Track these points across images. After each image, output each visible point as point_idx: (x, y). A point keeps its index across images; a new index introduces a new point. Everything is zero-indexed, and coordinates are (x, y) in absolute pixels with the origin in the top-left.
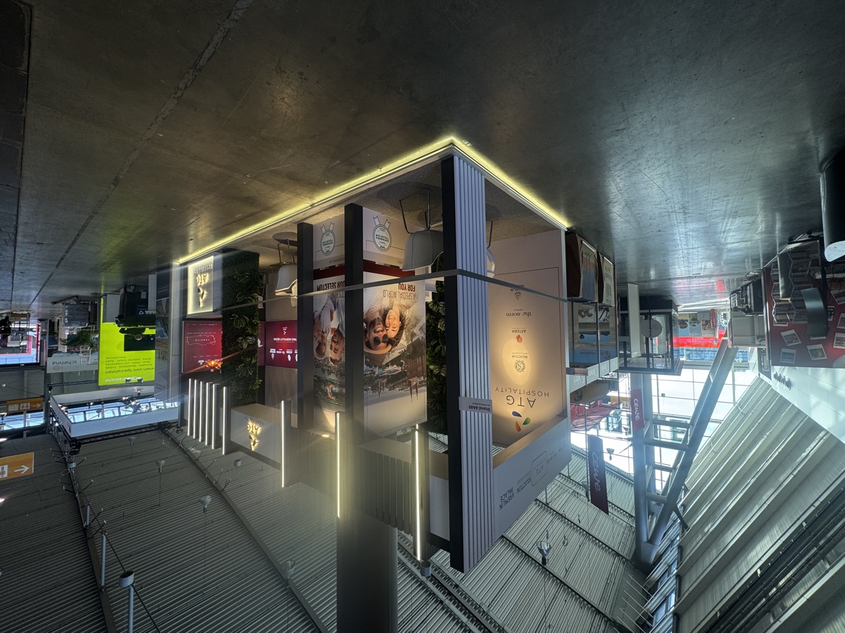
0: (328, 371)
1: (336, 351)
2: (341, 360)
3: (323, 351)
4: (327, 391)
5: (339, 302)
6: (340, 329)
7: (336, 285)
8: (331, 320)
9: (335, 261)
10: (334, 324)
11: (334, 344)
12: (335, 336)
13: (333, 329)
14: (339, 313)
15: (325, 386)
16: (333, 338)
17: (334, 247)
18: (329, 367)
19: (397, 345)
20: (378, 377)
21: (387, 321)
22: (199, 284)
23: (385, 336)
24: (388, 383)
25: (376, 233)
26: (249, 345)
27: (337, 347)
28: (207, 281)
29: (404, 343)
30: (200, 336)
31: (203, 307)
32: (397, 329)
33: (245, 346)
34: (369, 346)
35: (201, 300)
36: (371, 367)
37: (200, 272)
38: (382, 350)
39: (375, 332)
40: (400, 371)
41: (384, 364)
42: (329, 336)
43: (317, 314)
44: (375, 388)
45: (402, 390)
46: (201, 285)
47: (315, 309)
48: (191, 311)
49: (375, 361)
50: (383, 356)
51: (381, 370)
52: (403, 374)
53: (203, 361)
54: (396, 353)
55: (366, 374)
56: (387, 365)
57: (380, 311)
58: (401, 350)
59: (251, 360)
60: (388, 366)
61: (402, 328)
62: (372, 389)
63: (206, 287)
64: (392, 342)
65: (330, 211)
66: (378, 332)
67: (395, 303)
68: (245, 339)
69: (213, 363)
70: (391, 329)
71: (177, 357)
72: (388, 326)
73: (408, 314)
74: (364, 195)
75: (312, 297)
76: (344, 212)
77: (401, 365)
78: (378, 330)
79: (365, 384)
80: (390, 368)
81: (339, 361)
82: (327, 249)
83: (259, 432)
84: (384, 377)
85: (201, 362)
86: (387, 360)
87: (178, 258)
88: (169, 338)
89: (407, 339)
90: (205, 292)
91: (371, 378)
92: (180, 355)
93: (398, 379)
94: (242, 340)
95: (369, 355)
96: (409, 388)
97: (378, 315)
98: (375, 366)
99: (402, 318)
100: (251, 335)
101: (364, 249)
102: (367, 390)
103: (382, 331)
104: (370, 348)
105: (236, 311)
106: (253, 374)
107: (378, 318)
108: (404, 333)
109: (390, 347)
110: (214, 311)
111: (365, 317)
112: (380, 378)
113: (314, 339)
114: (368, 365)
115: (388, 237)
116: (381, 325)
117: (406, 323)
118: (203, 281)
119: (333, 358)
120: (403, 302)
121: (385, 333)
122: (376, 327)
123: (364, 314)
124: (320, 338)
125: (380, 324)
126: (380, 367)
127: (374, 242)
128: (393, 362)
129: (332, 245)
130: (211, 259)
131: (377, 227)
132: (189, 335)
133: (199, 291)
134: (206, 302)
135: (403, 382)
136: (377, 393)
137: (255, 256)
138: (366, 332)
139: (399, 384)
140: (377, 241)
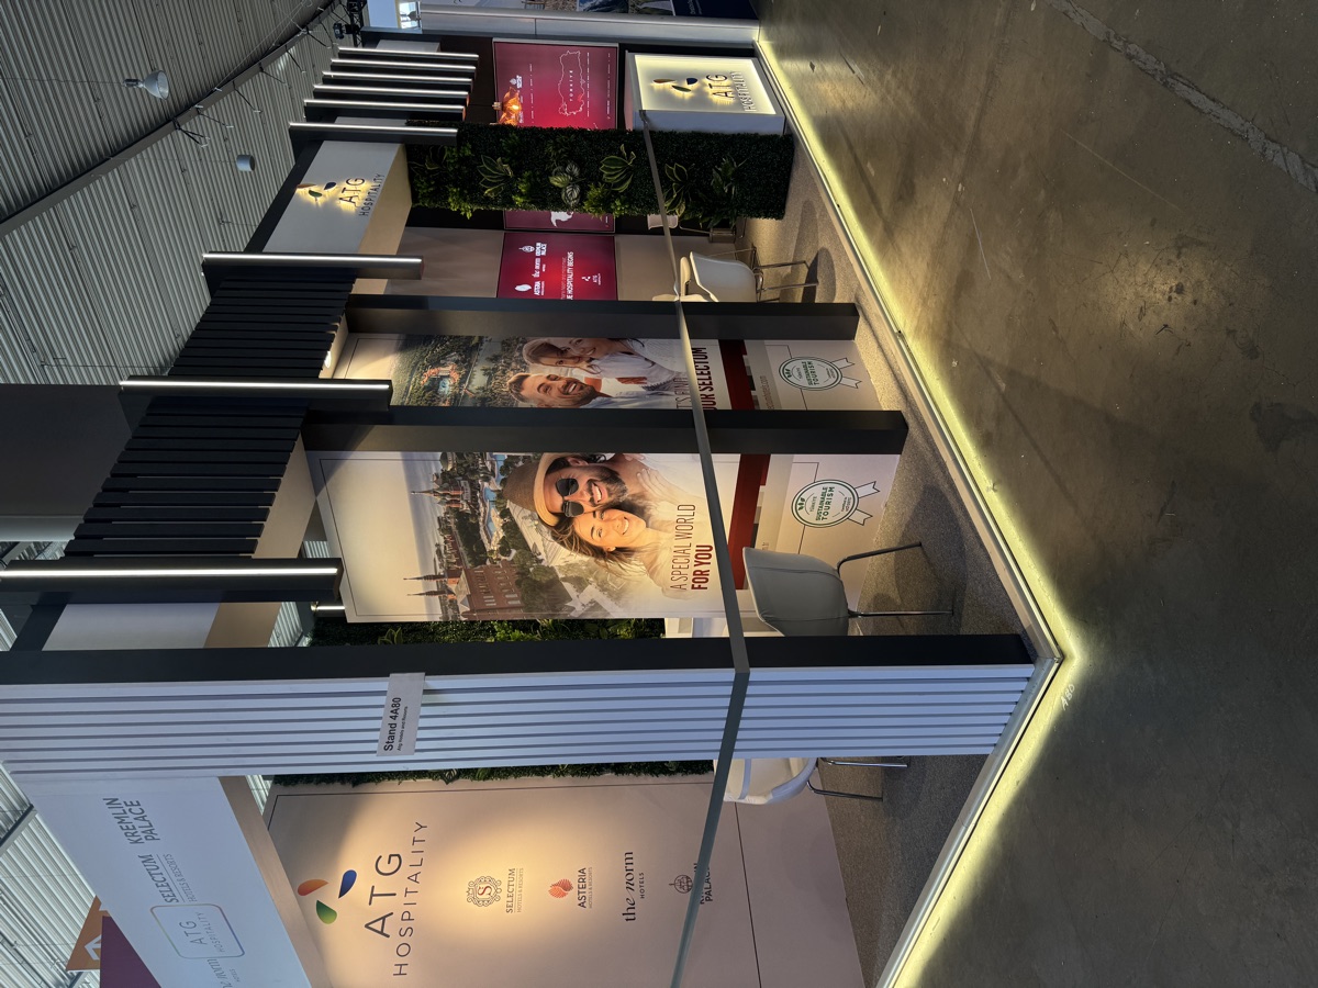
0: (495, 370)
1: (544, 388)
2: (523, 399)
3: (544, 360)
4: (443, 365)
5: (664, 399)
6: (599, 399)
7: (707, 392)
8: (620, 379)
9: (766, 391)
10: (611, 386)
11: (560, 384)
12: (582, 386)
13: (598, 382)
14: (638, 397)
15: (457, 362)
16: (576, 382)
17: (801, 388)
18: (504, 372)
19: (555, 538)
20: (475, 488)
21: (618, 514)
22: (707, 81)
23: (579, 509)
24: (460, 515)
25: (837, 488)
26: (559, 190)
27: (554, 392)
28: (716, 98)
29: (560, 558)
30: (582, 82)
31: (652, 88)
32: (596, 541)
33: (556, 181)
34: (555, 466)
35: (668, 84)
36: (504, 470)
37: (738, 87)
38: (545, 501)
39: (590, 482)
40: (488, 548)
41: (510, 505)
42: (581, 374)
43: (636, 346)
44: (447, 479)
45: (439, 552)
46: (704, 85)
47: (648, 342)
48: (643, 63)
49: (516, 481)
50: (528, 503)
51: (493, 496)
52: (478, 553)
53: (519, 86)
54: (535, 537)
55: (484, 458)
56: (505, 513)
57: (642, 496)
58: (541, 549)
59: (521, 195)
60: (502, 516)
61: (598, 552)
62: (444, 473)
63: (701, 97)
64: (563, 527)
65: (889, 378)
66: (590, 491)
67: (662, 534)
68: (574, 182)
69: (516, 108)
70: (596, 522)
71: (530, 30)
72: (606, 515)
73: (634, 569)
74: (929, 455)
75: (677, 335)
76: (885, 408)
77: (504, 550)
78: (596, 490)
79: (460, 456)
80: (497, 522)
81: (518, 395)
82: (795, 373)
83: (344, 205)
84: (474, 504)
85: (518, 81)
86: (518, 513)
87: (769, 37)
88: (578, 14)
89: (570, 566)
90: (687, 95)
91: (475, 472)
92: (536, 36)
93: (467, 544)
94: (571, 174)
95: (531, 468)
96: (440, 571)
97: (631, 489)
98: (503, 482)
99: (622, 553)
100: (582, 197)
101: (797, 457)
102: (444, 459)
103: (592, 500)
104: (549, 472)
105: (642, 162)
106: (487, 198)
107: (624, 491)
108: (585, 559)
109: (552, 520)
110: (643, 113)
111: (629, 456)
112: (473, 494)
113: (575, 340)
114: (508, 464)
115: (830, 519)
116: (607, 499)
117: (613, 565)
118: (714, 90)
119: (527, 382)
120: (665, 558)
121: (588, 507)
122: (603, 486)
123: (637, 456)
124: (575, 352)
125: (610, 495)
126: (500, 495)
127: (815, 483)
128: (512, 529)
129: (804, 382)
130: (770, 110)
131: (852, 490)
132: (583, 57)
133: (691, 81)
134: (665, 97)
135: (458, 554)
136: (435, 486)
137: (776, 210)
138: (592, 459)
139: (455, 546)
140: (817, 491)
